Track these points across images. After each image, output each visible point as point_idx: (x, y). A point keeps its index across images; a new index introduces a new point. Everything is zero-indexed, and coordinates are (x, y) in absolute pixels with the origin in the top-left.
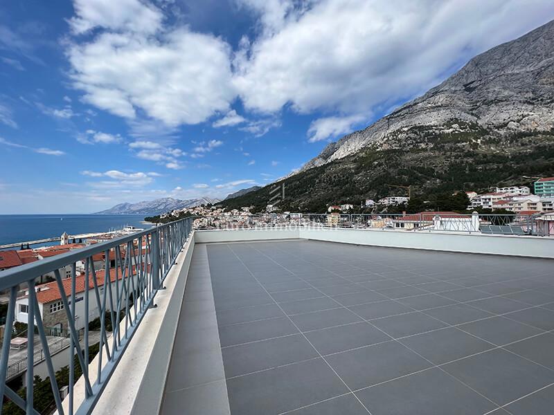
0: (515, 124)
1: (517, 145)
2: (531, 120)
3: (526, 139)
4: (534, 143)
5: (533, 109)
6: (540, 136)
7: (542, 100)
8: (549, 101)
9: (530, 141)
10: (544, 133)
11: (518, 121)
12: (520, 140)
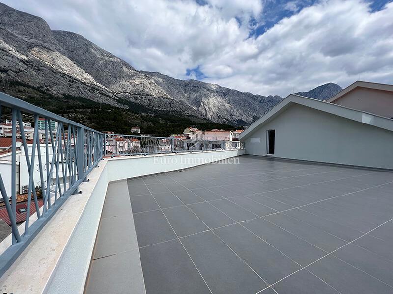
0: (14, 73)
1: (15, 90)
2: (25, 76)
3: (22, 88)
4: (27, 92)
5: (27, 69)
6: (31, 89)
7: (32, 65)
8: (37, 68)
9: (24, 90)
10: (33, 88)
11: (16, 72)
12: (17, 87)
